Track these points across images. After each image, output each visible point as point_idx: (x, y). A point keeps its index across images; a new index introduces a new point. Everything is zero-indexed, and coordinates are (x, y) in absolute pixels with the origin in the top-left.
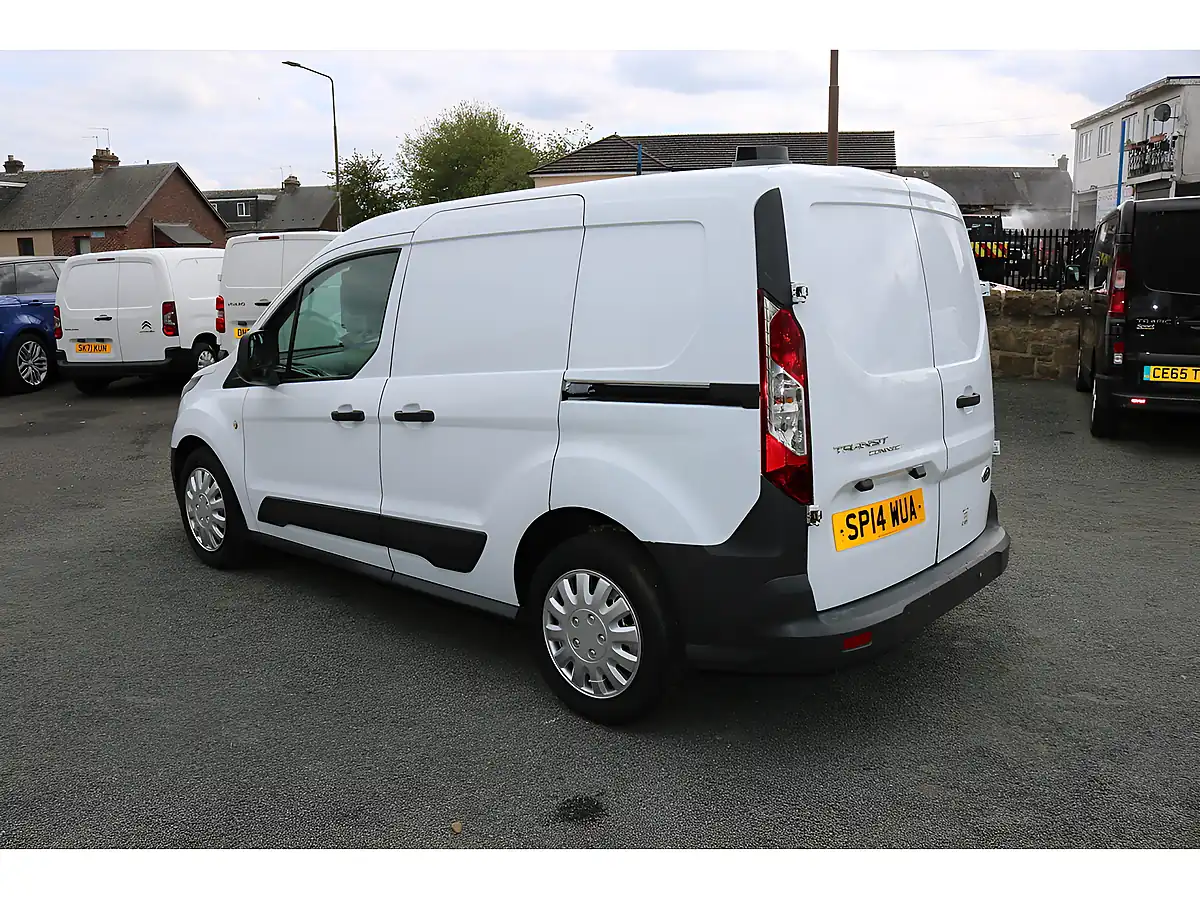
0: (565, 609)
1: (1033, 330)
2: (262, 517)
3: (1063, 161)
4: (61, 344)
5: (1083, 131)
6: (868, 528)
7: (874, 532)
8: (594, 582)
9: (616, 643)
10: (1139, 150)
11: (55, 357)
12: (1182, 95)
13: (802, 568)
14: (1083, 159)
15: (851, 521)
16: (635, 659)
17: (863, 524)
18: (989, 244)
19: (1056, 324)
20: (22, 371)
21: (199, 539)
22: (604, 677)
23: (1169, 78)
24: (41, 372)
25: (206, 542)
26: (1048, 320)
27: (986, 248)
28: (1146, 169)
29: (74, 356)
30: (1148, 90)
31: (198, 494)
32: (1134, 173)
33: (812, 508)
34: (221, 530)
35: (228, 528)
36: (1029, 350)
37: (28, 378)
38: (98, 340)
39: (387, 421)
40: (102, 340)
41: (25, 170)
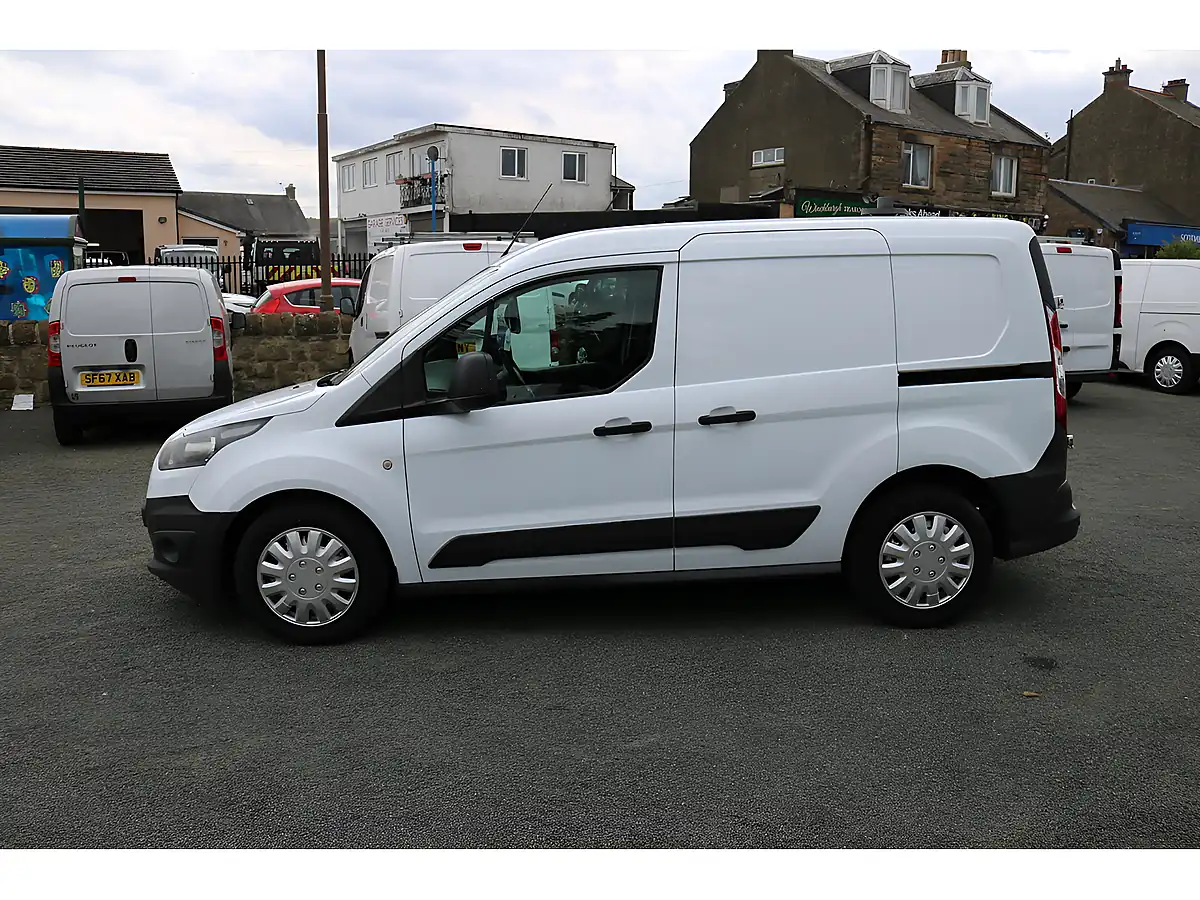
0: (905, 547)
2: (438, 563)
5: (343, 164)
8: (930, 520)
9: (955, 559)
10: (410, 183)
12: (446, 140)
14: (346, 190)
16: (968, 567)
22: (940, 589)
23: (436, 125)
28: (419, 202)
30: (416, 133)
32: (406, 205)
39: (687, 427)
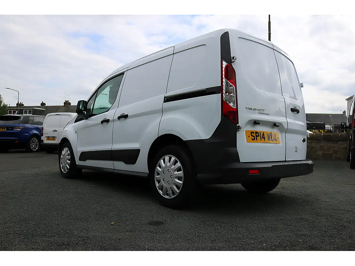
0: (162, 169)
1: (332, 145)
2: (80, 160)
3: (344, 112)
4: (42, 138)
5: (349, 100)
6: (259, 138)
7: (261, 140)
8: (170, 158)
9: (176, 177)
11: (41, 141)
13: (235, 145)
15: (252, 134)
16: (181, 182)
17: (256, 136)
18: (321, 130)
19: (340, 143)
20: (31, 146)
21: (63, 170)
22: (172, 191)
24: (37, 147)
25: (65, 170)
26: (337, 141)
27: (320, 132)
29: (46, 141)
31: (64, 156)
33: (238, 125)
34: (69, 165)
35: (70, 165)
36: (331, 151)
37: (33, 148)
38: (53, 137)
39: (116, 120)
40: (54, 137)
41: (46, 105)
